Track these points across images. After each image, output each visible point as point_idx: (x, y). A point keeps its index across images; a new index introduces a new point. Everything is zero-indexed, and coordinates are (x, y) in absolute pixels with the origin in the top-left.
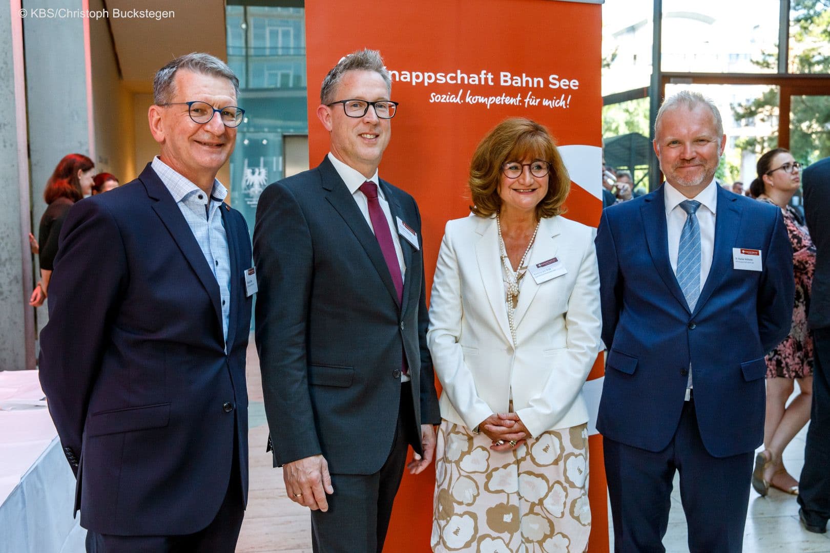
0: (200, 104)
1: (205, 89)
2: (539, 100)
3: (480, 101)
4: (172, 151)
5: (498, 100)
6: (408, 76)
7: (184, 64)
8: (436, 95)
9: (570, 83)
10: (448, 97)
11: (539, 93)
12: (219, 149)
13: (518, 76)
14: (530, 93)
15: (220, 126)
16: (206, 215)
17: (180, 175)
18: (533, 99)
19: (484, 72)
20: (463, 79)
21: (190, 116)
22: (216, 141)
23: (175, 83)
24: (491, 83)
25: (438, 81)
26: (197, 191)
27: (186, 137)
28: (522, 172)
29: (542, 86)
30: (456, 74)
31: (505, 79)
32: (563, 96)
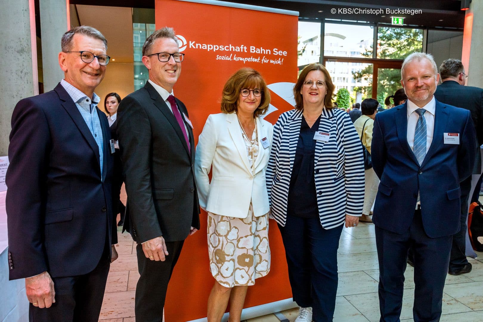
0: (87, 53)
1: (90, 45)
2: (269, 60)
3: (240, 60)
4: (71, 77)
5: (249, 60)
6: (206, 46)
7: (78, 30)
8: (220, 56)
9: (283, 52)
10: (225, 57)
11: (268, 57)
12: (96, 77)
13: (259, 49)
14: (264, 57)
15: (97, 65)
16: (90, 110)
17: (77, 89)
18: (266, 60)
19: (242, 46)
20: (232, 49)
21: (81, 58)
22: (95, 72)
23: (73, 40)
24: (246, 51)
25: (220, 50)
26: (85, 97)
27: (79, 69)
28: (249, 94)
29: (270, 53)
30: (229, 46)
31: (253, 49)
32: (280, 59)
